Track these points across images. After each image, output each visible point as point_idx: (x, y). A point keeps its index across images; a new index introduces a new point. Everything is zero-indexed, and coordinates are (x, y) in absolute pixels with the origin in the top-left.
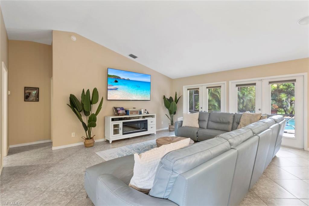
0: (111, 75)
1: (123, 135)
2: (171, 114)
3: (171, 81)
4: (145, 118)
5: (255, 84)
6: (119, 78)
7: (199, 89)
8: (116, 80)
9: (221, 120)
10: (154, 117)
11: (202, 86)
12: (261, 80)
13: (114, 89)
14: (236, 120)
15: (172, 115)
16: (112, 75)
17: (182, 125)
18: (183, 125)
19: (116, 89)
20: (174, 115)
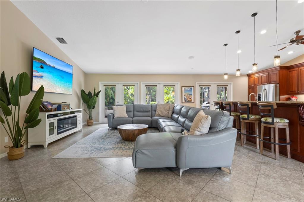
0: (36, 57)
1: (58, 134)
2: (89, 109)
3: (86, 75)
4: (74, 114)
5: (156, 86)
6: (45, 63)
7: (115, 85)
8: (42, 65)
9: (144, 110)
10: (81, 112)
11: (119, 83)
12: (160, 83)
13: (39, 77)
14: (153, 109)
15: (91, 109)
16: (38, 58)
17: (114, 117)
18: (116, 116)
19: (41, 77)
20: (92, 110)
